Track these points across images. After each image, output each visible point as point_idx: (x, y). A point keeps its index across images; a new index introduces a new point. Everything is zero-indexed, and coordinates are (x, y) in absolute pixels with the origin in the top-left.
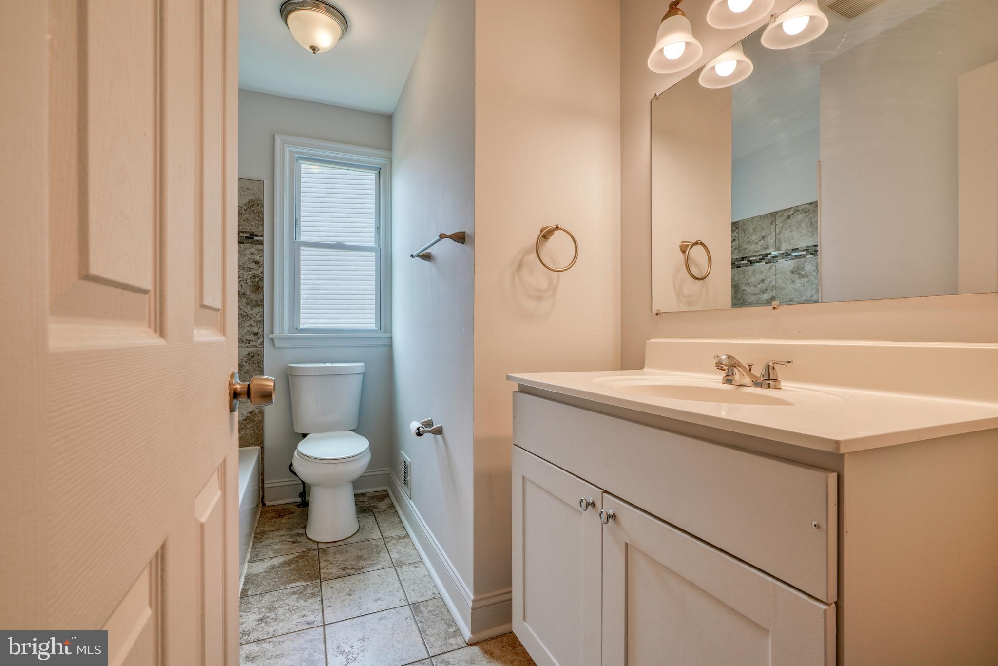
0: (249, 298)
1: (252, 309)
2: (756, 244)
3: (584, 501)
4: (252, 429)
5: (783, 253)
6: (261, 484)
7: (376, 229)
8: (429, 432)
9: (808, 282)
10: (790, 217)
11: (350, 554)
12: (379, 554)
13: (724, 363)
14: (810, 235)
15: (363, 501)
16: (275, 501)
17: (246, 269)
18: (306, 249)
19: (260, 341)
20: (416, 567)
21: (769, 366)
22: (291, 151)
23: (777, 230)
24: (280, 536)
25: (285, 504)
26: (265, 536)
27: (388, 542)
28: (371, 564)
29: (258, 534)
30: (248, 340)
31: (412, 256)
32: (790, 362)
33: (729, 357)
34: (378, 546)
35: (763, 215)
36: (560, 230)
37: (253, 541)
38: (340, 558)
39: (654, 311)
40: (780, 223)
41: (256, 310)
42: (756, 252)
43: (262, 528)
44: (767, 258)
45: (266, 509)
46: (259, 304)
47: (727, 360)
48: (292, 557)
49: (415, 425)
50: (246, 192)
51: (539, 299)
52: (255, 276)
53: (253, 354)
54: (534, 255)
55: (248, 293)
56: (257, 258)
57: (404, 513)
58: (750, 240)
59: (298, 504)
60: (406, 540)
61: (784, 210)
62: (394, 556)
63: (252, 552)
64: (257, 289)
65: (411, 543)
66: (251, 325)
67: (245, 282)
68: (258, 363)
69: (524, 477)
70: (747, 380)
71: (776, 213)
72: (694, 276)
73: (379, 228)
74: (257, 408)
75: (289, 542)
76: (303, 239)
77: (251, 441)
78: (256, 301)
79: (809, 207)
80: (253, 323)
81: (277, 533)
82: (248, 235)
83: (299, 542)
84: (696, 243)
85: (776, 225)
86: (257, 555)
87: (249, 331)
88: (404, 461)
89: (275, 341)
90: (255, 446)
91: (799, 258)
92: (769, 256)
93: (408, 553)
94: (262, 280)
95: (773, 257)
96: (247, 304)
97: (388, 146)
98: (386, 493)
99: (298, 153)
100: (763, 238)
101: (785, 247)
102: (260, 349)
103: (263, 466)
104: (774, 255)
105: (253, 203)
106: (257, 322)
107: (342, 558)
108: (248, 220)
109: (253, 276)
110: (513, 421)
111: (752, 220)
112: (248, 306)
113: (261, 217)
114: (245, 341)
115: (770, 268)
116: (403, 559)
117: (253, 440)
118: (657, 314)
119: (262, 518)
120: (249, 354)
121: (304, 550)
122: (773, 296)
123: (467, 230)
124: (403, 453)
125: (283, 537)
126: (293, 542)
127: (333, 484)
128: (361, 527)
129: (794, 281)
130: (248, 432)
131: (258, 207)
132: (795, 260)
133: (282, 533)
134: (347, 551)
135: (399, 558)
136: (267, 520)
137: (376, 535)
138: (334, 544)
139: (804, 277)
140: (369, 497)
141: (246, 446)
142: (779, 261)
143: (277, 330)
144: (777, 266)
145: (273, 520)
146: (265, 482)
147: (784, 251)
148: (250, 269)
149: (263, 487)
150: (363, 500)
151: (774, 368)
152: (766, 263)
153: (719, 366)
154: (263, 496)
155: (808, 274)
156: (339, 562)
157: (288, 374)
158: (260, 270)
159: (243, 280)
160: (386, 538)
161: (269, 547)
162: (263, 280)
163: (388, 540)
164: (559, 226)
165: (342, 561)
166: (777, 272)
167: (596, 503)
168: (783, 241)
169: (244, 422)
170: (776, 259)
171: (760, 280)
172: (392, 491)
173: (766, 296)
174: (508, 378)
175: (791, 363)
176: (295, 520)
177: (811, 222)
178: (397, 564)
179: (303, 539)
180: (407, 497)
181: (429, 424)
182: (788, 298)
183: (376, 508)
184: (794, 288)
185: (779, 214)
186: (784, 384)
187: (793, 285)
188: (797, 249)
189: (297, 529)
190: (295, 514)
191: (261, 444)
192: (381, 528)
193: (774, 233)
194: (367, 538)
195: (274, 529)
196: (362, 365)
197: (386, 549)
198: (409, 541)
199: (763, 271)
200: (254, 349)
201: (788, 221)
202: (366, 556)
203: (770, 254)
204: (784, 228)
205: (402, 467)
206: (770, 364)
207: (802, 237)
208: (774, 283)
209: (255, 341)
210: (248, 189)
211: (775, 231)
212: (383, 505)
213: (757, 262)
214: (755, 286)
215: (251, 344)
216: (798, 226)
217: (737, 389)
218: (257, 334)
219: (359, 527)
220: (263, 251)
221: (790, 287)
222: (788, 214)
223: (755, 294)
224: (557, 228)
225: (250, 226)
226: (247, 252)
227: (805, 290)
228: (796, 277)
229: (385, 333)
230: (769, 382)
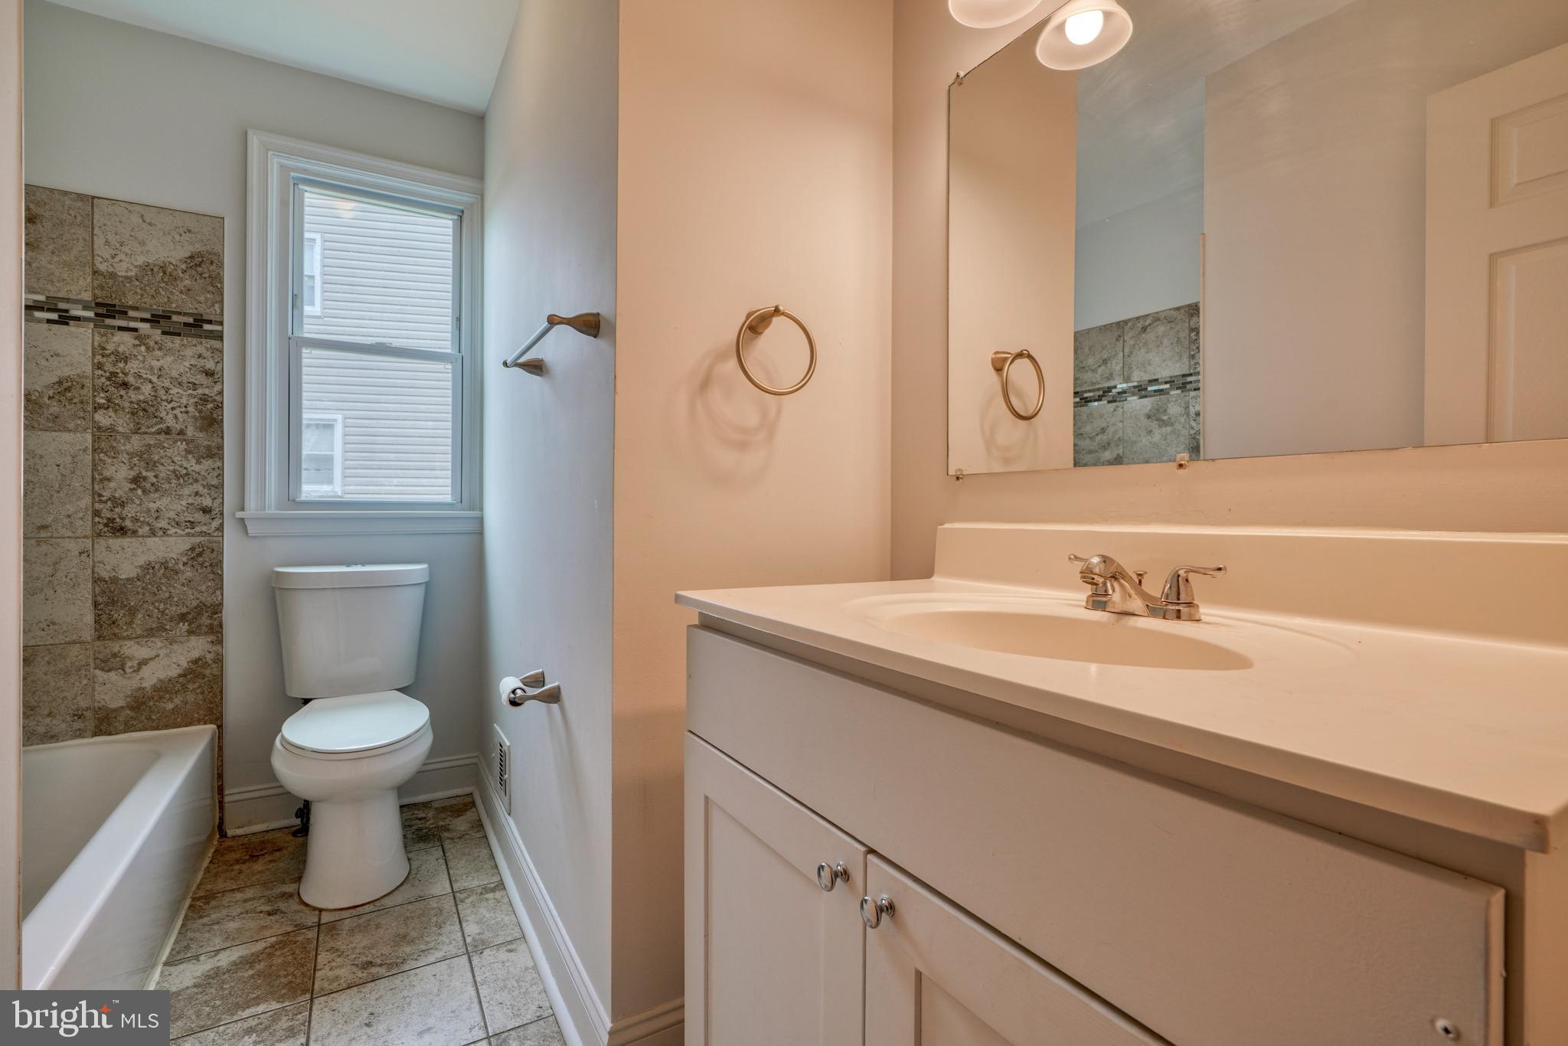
0: (192, 441)
1: (198, 462)
2: (1094, 371)
3: (827, 869)
4: (198, 691)
5: (1134, 387)
6: (217, 797)
7: (455, 320)
8: (534, 697)
9: (1173, 432)
10: (1145, 330)
11: (382, 931)
12: (441, 927)
13: (1097, 570)
14: (1177, 358)
15: (425, 818)
16: (249, 826)
17: (185, 385)
18: (316, 352)
19: (215, 524)
20: (510, 951)
21: (1179, 576)
22: (282, 167)
23: (1126, 350)
24: (245, 901)
25: (267, 831)
26: (213, 903)
27: (462, 901)
28: (423, 951)
29: (199, 899)
30: (189, 521)
31: (505, 364)
32: (1220, 569)
33: (1105, 560)
34: (440, 911)
35: (1104, 326)
36: (782, 317)
37: (186, 917)
38: (361, 941)
39: (952, 472)
40: (1131, 338)
41: (208, 464)
42: (1093, 384)
43: (209, 887)
44: (1110, 394)
45: (228, 843)
46: (215, 453)
47: (1102, 566)
48: (260, 946)
49: (508, 684)
50: (186, 236)
51: (742, 446)
52: (204, 399)
53: (201, 550)
54: (732, 364)
55: (190, 432)
56: (210, 365)
57: (499, 840)
58: (1083, 365)
59: (294, 829)
60: (498, 894)
61: (1138, 318)
62: (471, 929)
63: (176, 942)
64: (211, 425)
65: (506, 900)
66: (197, 494)
67: (183, 409)
68: (211, 565)
69: (707, 798)
70: (1137, 604)
71: (1126, 322)
72: (1015, 411)
73: (459, 320)
74: (210, 652)
75: (261, 912)
76: (309, 330)
77: (196, 715)
78: (208, 448)
79: (1175, 314)
80: (201, 488)
81: (239, 896)
82: (191, 320)
83: (282, 912)
84: (1020, 355)
85: (1124, 341)
86: (185, 947)
87: (192, 504)
88: (501, 745)
89: (246, 523)
90: (205, 723)
91: (1160, 395)
92: (1114, 391)
93: (497, 923)
94: (219, 406)
95: (1119, 393)
96: (188, 452)
97: (478, 172)
98: (469, 799)
99: (297, 170)
100: (1105, 362)
101: (1138, 377)
102: (216, 539)
103: (222, 761)
104: (1120, 390)
105: (200, 260)
106: (209, 487)
107: (365, 942)
108: (189, 290)
109: (201, 399)
110: (688, 684)
111: (1088, 333)
112: (190, 456)
113: (219, 286)
114: (184, 524)
115: (1115, 410)
116: (487, 935)
117: (201, 712)
118: (958, 478)
119: (214, 863)
120: (193, 549)
121: (289, 929)
122: (1118, 455)
123: (602, 308)
124: (498, 728)
125: (251, 903)
126: (269, 914)
127: (356, 796)
128: (413, 872)
129: (1151, 431)
130: (191, 697)
131: (212, 268)
132: (1154, 398)
133: (249, 893)
134: (378, 926)
135: (479, 934)
136: (225, 867)
137: (441, 886)
138: (354, 912)
139: (1166, 425)
140: (436, 809)
141: (186, 726)
142: (1129, 399)
143: (251, 502)
144: (1125, 408)
145: (237, 867)
146: (227, 792)
147: (1136, 384)
148: (195, 386)
149: (221, 803)
150: (423, 815)
151: (1187, 580)
152: (1109, 402)
153: (1087, 576)
154: (221, 819)
155: (1173, 419)
156: (357, 951)
157: (274, 588)
158: (217, 388)
159: (180, 407)
160: (460, 892)
161: (216, 927)
162: (222, 407)
163: (462, 896)
164: (781, 308)
165: (364, 948)
166: (1125, 416)
167: (851, 871)
168: (1134, 368)
169: (181, 679)
170: (1124, 395)
171: (1098, 429)
172: (481, 796)
173: (1107, 455)
174: (678, 599)
175: (1222, 572)
176: (282, 865)
177: (1179, 338)
178: (476, 946)
179: (294, 905)
180: (503, 808)
181: (538, 680)
182: (1141, 457)
183: (449, 830)
184: (1150, 443)
185: (1130, 324)
186: (1205, 611)
187: (1149, 437)
188: (1157, 380)
189: (284, 882)
190: (285, 851)
191: (217, 719)
192: (451, 872)
193: (1121, 354)
194: (421, 894)
195: (235, 887)
196: (424, 569)
197: (456, 916)
198: (502, 896)
199: (1103, 415)
200: (202, 538)
201: (1144, 335)
202: (414, 934)
203: (1115, 387)
204: (1137, 346)
205: (496, 755)
206: (1181, 573)
207: (1164, 361)
208: (1120, 434)
209: (205, 524)
210: (189, 231)
211: (1123, 352)
212: (460, 824)
213: (1095, 401)
214: (1092, 438)
215: (198, 529)
216: (1159, 343)
217: (1118, 621)
218: (210, 511)
219: (410, 873)
220: (221, 352)
221: (1145, 440)
222: (1143, 325)
223: (1090, 452)
224: (777, 311)
225: (194, 303)
226: (189, 352)
227: (1168, 446)
228: (1154, 425)
229: (470, 510)
230: (1177, 608)
